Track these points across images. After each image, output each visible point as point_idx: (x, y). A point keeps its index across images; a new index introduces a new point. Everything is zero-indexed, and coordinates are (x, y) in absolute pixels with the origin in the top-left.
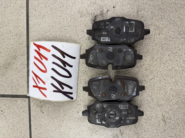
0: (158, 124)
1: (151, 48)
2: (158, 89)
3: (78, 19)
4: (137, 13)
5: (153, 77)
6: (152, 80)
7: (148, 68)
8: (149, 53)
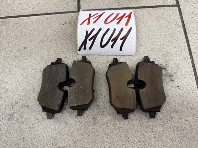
0: (53, 142)
2: (94, 140)
5: (107, 133)
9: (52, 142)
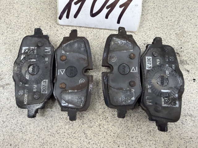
0: (12, 143)
1: (134, 135)
3: (173, 31)
4: (188, 114)
5: (89, 136)
6: (84, 134)
7: (102, 129)
8: (126, 130)
9: (10, 143)
